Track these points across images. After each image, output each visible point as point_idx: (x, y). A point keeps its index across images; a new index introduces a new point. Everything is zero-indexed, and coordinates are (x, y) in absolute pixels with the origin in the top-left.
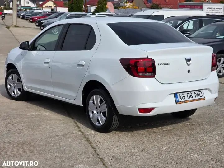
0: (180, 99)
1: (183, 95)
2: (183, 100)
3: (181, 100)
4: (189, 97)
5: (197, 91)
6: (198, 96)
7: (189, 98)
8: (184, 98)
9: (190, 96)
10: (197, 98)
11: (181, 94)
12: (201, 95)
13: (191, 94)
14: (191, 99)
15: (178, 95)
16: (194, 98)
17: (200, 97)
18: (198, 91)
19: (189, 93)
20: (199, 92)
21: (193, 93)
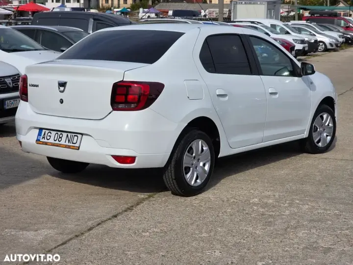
0: (43, 138)
1: (49, 134)
2: (46, 140)
3: (43, 140)
4: (55, 139)
5: (72, 134)
6: (69, 141)
7: (55, 141)
8: (48, 138)
9: (59, 137)
10: (67, 143)
11: (47, 131)
12: (74, 142)
13: (61, 136)
14: (57, 142)
15: (44, 131)
16: (63, 142)
17: (73, 143)
18: (74, 134)
19: (59, 133)
20: (75, 136)
21: (65, 135)
